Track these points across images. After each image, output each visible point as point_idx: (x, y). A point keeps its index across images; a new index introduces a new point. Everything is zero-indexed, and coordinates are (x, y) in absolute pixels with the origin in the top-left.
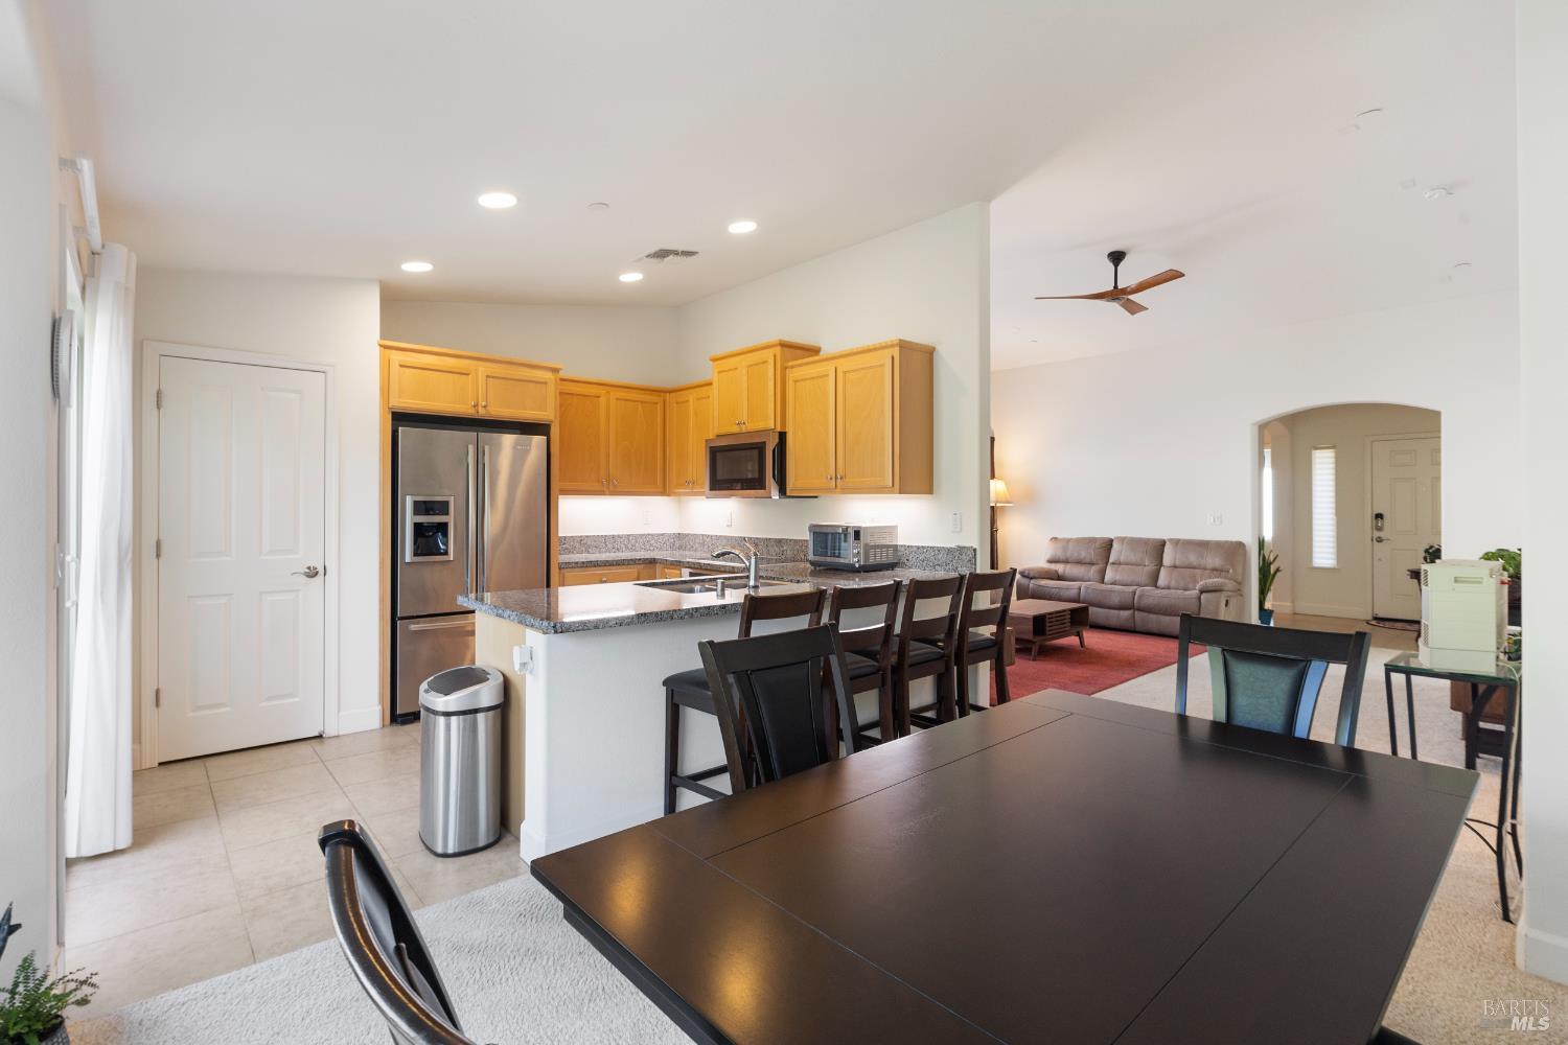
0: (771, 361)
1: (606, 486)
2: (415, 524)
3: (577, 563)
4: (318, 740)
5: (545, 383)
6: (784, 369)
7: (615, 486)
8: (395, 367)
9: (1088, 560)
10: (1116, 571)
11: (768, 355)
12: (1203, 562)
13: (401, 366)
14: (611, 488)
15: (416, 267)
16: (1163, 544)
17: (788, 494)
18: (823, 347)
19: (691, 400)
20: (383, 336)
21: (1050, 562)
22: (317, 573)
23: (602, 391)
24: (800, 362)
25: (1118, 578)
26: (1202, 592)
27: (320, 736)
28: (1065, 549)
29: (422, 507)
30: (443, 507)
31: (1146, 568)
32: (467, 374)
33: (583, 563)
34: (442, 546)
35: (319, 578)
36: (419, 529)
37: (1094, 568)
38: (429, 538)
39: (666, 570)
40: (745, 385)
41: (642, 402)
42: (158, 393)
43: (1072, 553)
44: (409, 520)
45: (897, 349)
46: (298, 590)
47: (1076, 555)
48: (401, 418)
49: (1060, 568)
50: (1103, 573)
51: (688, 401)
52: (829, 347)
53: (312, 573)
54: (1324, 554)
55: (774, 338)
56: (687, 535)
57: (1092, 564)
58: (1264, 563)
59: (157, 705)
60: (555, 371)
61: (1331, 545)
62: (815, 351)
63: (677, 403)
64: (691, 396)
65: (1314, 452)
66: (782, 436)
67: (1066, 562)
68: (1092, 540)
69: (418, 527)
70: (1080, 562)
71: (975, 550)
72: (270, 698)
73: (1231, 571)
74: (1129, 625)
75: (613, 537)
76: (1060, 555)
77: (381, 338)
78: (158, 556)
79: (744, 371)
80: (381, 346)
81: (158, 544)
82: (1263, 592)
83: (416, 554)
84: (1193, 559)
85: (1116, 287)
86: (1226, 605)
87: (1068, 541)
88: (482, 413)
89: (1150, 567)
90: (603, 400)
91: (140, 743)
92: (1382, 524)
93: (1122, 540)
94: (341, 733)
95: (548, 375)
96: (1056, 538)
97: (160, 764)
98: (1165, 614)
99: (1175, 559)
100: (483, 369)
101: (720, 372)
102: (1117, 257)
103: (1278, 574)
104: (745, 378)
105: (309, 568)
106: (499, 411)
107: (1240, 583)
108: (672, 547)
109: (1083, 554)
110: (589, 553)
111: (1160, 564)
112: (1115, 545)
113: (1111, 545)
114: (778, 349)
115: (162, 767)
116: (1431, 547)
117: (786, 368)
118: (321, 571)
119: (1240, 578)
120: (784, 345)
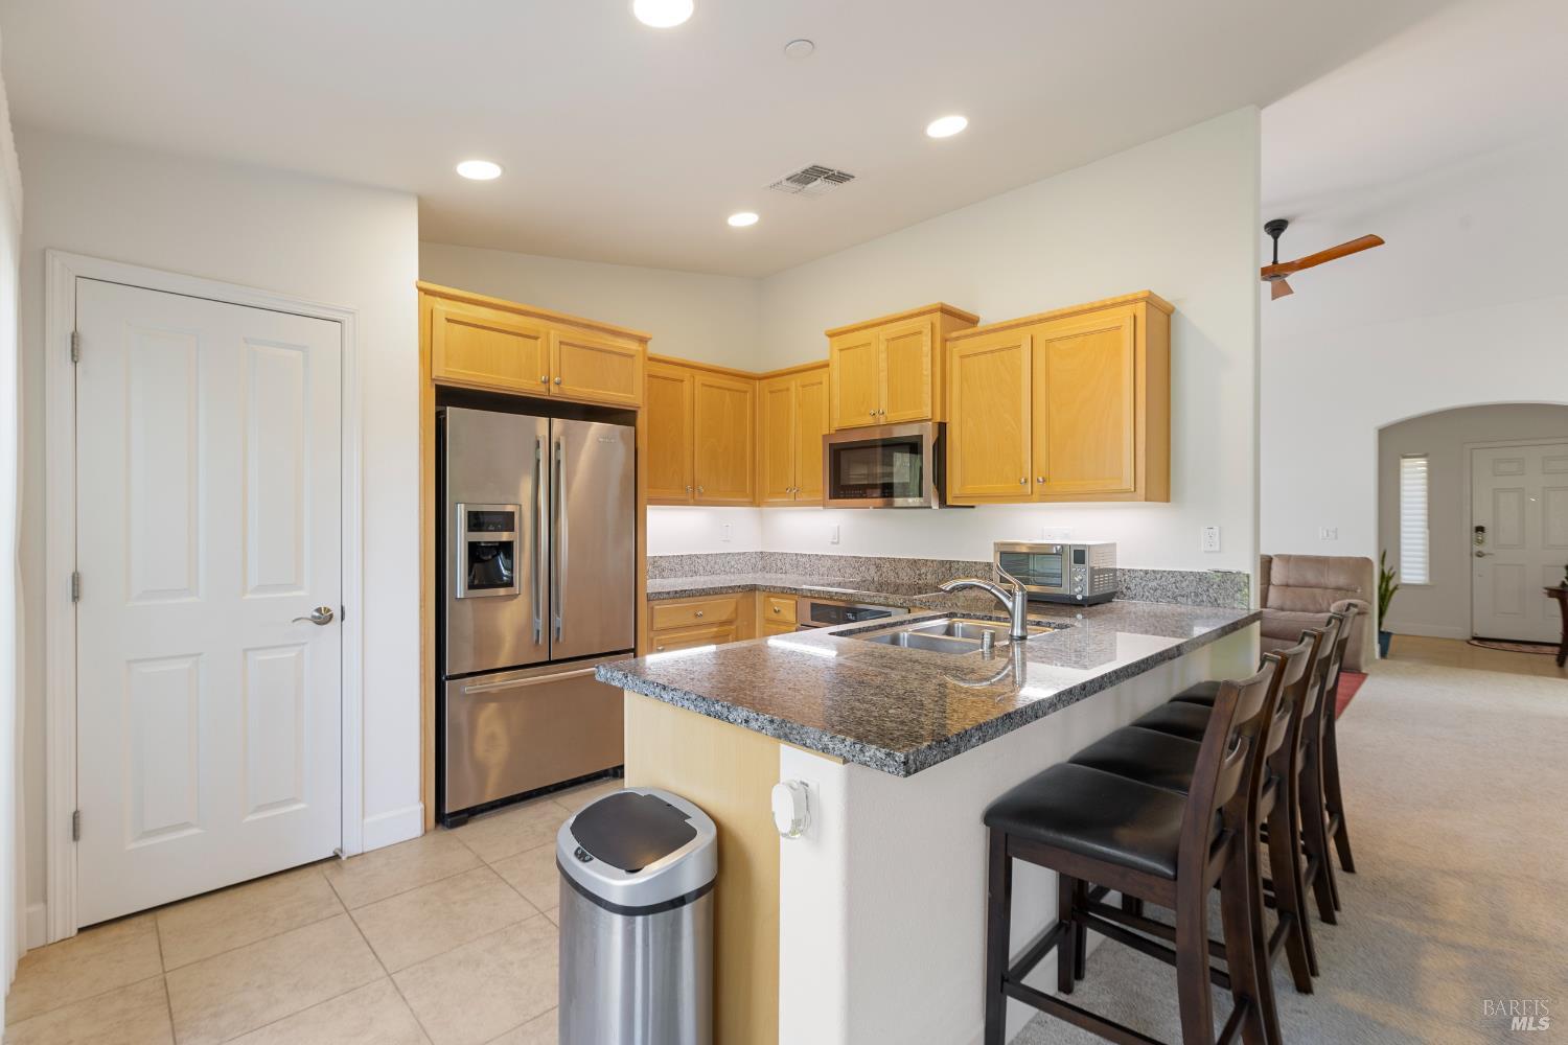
0: (927, 331)
1: (690, 494)
2: (470, 543)
3: (668, 593)
4: (333, 863)
5: (632, 356)
6: (945, 341)
7: (701, 494)
8: (440, 322)
11: (923, 323)
12: (1324, 581)
13: (448, 320)
14: (697, 497)
15: (479, 171)
16: (1271, 559)
17: (948, 504)
18: (981, 316)
19: (793, 389)
20: (422, 277)
22: (331, 616)
23: (686, 374)
24: (963, 332)
27: (336, 857)
29: (476, 521)
30: (507, 521)
32: (536, 338)
33: (676, 592)
34: (505, 572)
35: (335, 624)
36: (475, 552)
38: (488, 565)
39: (772, 600)
40: (883, 365)
41: (729, 390)
42: (73, 337)
44: (460, 538)
45: (1142, 306)
46: (304, 644)
48: (448, 396)
51: (788, 389)
52: (988, 316)
53: (323, 618)
54: (1413, 569)
55: (933, 301)
56: (772, 554)
58: (1382, 581)
59: (76, 837)
60: (643, 340)
61: (1423, 559)
62: (972, 321)
63: (771, 392)
64: (794, 383)
65: (1401, 460)
66: (942, 428)
69: (473, 548)
71: (1248, 576)
72: (260, 808)
73: (1359, 591)
75: (690, 556)
77: (420, 279)
78: (76, 598)
79: (883, 347)
80: (420, 289)
81: (76, 580)
82: (1381, 613)
83: (471, 586)
84: (1310, 577)
85: (1275, 262)
88: (555, 393)
90: (687, 385)
91: (45, 901)
92: (1483, 538)
94: (366, 850)
95: (633, 346)
97: (81, 930)
99: (1287, 577)
100: (555, 332)
101: (841, 350)
102: (1276, 228)
103: (1396, 592)
104: (883, 356)
105: (319, 610)
106: (576, 390)
108: (754, 569)
110: (663, 577)
111: (1269, 581)
114: (939, 313)
115: (83, 935)
117: (946, 340)
118: (337, 614)
119: (1369, 598)
120: (945, 311)
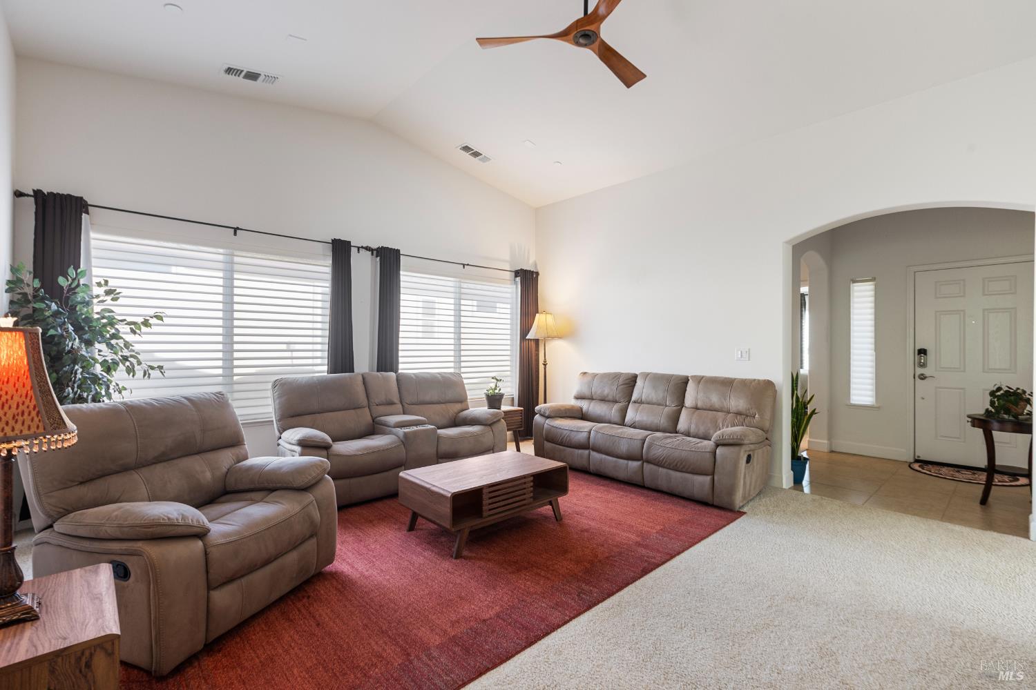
9: (610, 397)
10: (637, 410)
12: (726, 404)
16: (685, 381)
21: (577, 398)
25: (638, 418)
26: (717, 445)
28: (590, 384)
31: (667, 409)
37: (616, 407)
43: (597, 389)
47: (599, 392)
49: (584, 405)
50: (624, 412)
54: (862, 391)
57: (615, 402)
58: (797, 405)
61: (870, 381)
65: (852, 285)
67: (591, 398)
68: (616, 376)
70: (603, 400)
73: (757, 416)
74: (637, 479)
76: (586, 392)
82: (796, 438)
84: (715, 399)
86: (748, 461)
87: (595, 375)
89: (671, 407)
92: (926, 360)
93: (646, 376)
96: (585, 373)
98: (676, 469)
99: (696, 399)
103: (814, 415)
107: (766, 432)
109: (606, 391)
111: (681, 404)
112: (639, 382)
113: (635, 382)
116: (999, 389)
119: (767, 424)
